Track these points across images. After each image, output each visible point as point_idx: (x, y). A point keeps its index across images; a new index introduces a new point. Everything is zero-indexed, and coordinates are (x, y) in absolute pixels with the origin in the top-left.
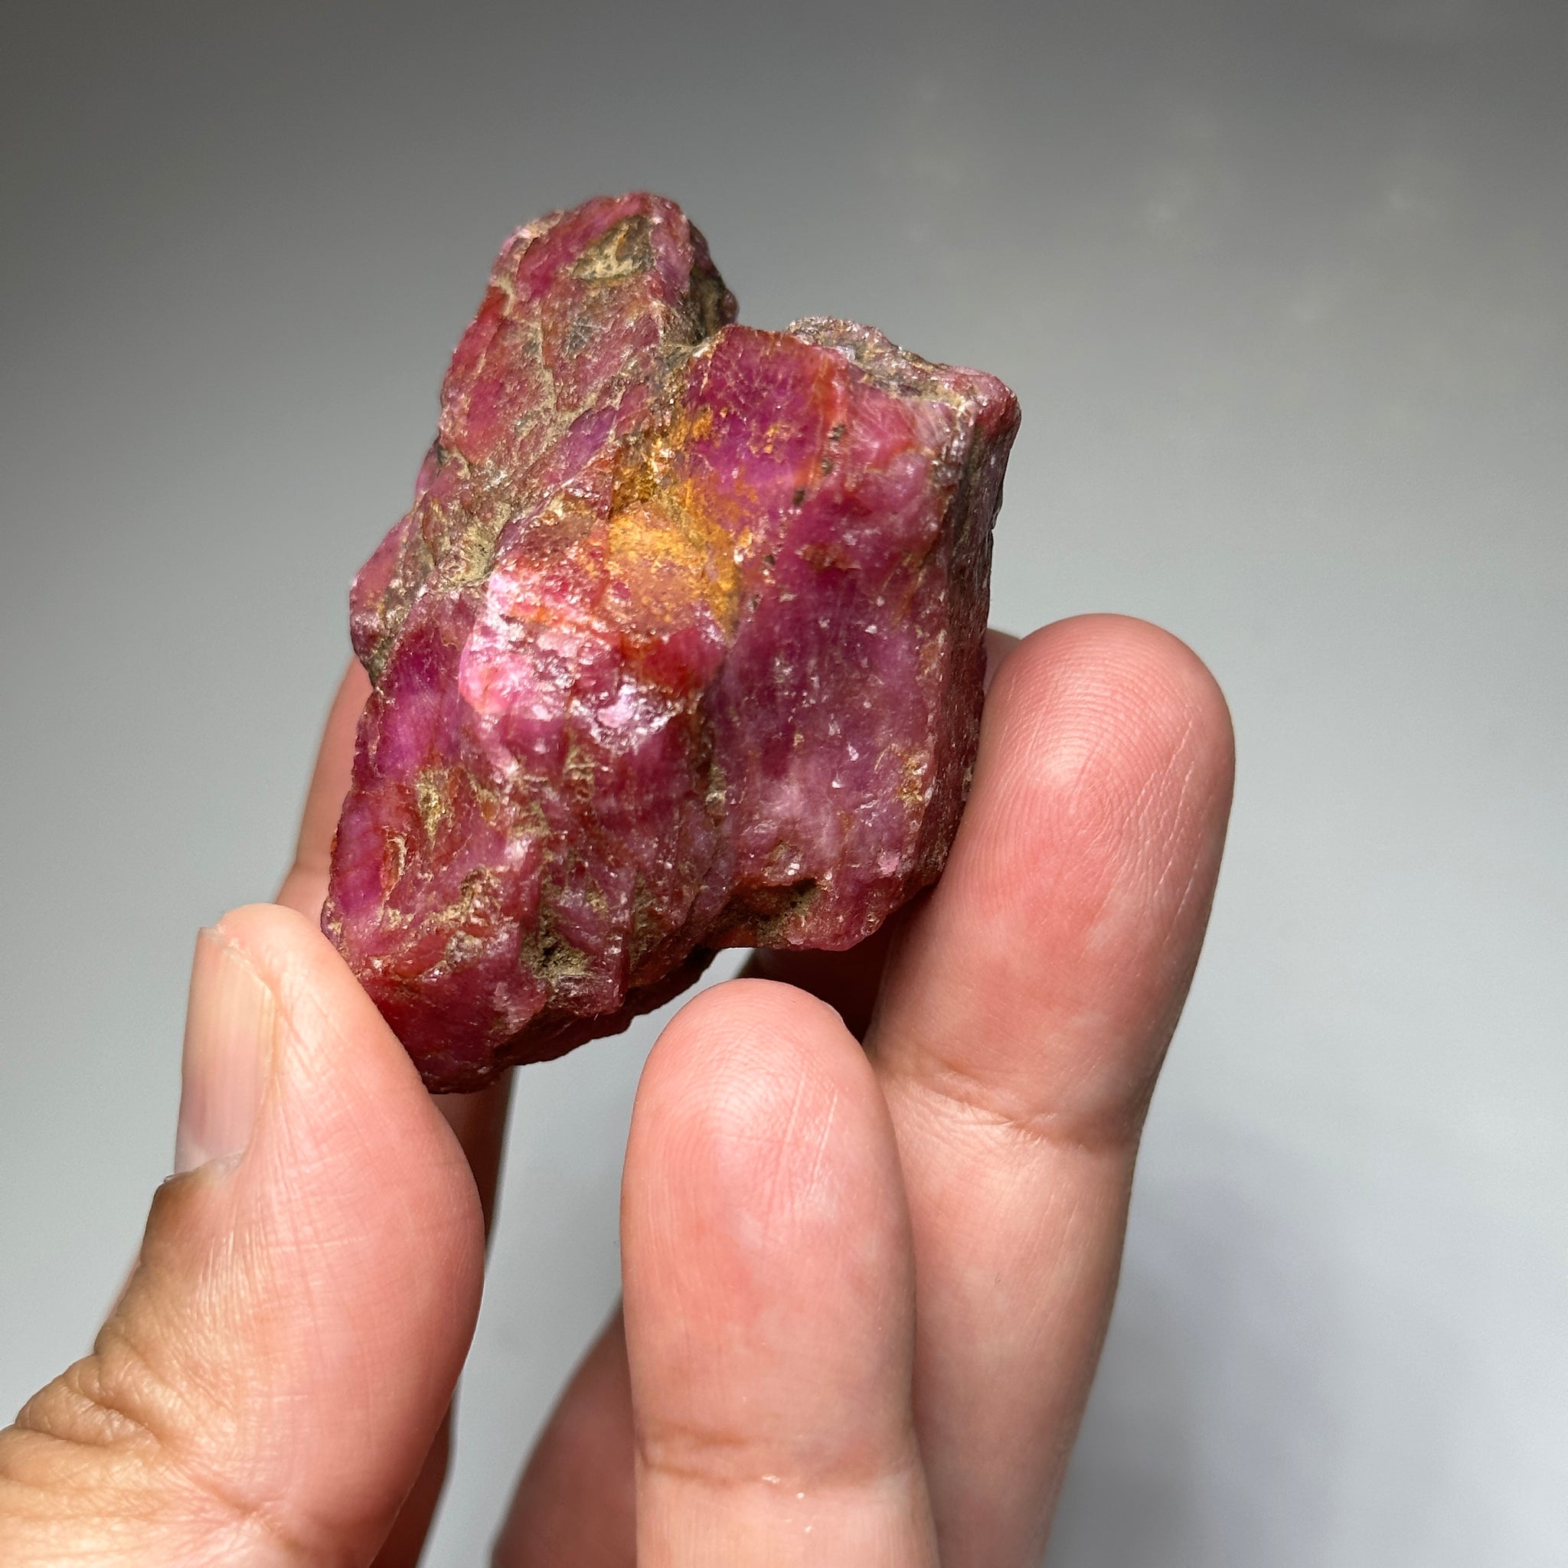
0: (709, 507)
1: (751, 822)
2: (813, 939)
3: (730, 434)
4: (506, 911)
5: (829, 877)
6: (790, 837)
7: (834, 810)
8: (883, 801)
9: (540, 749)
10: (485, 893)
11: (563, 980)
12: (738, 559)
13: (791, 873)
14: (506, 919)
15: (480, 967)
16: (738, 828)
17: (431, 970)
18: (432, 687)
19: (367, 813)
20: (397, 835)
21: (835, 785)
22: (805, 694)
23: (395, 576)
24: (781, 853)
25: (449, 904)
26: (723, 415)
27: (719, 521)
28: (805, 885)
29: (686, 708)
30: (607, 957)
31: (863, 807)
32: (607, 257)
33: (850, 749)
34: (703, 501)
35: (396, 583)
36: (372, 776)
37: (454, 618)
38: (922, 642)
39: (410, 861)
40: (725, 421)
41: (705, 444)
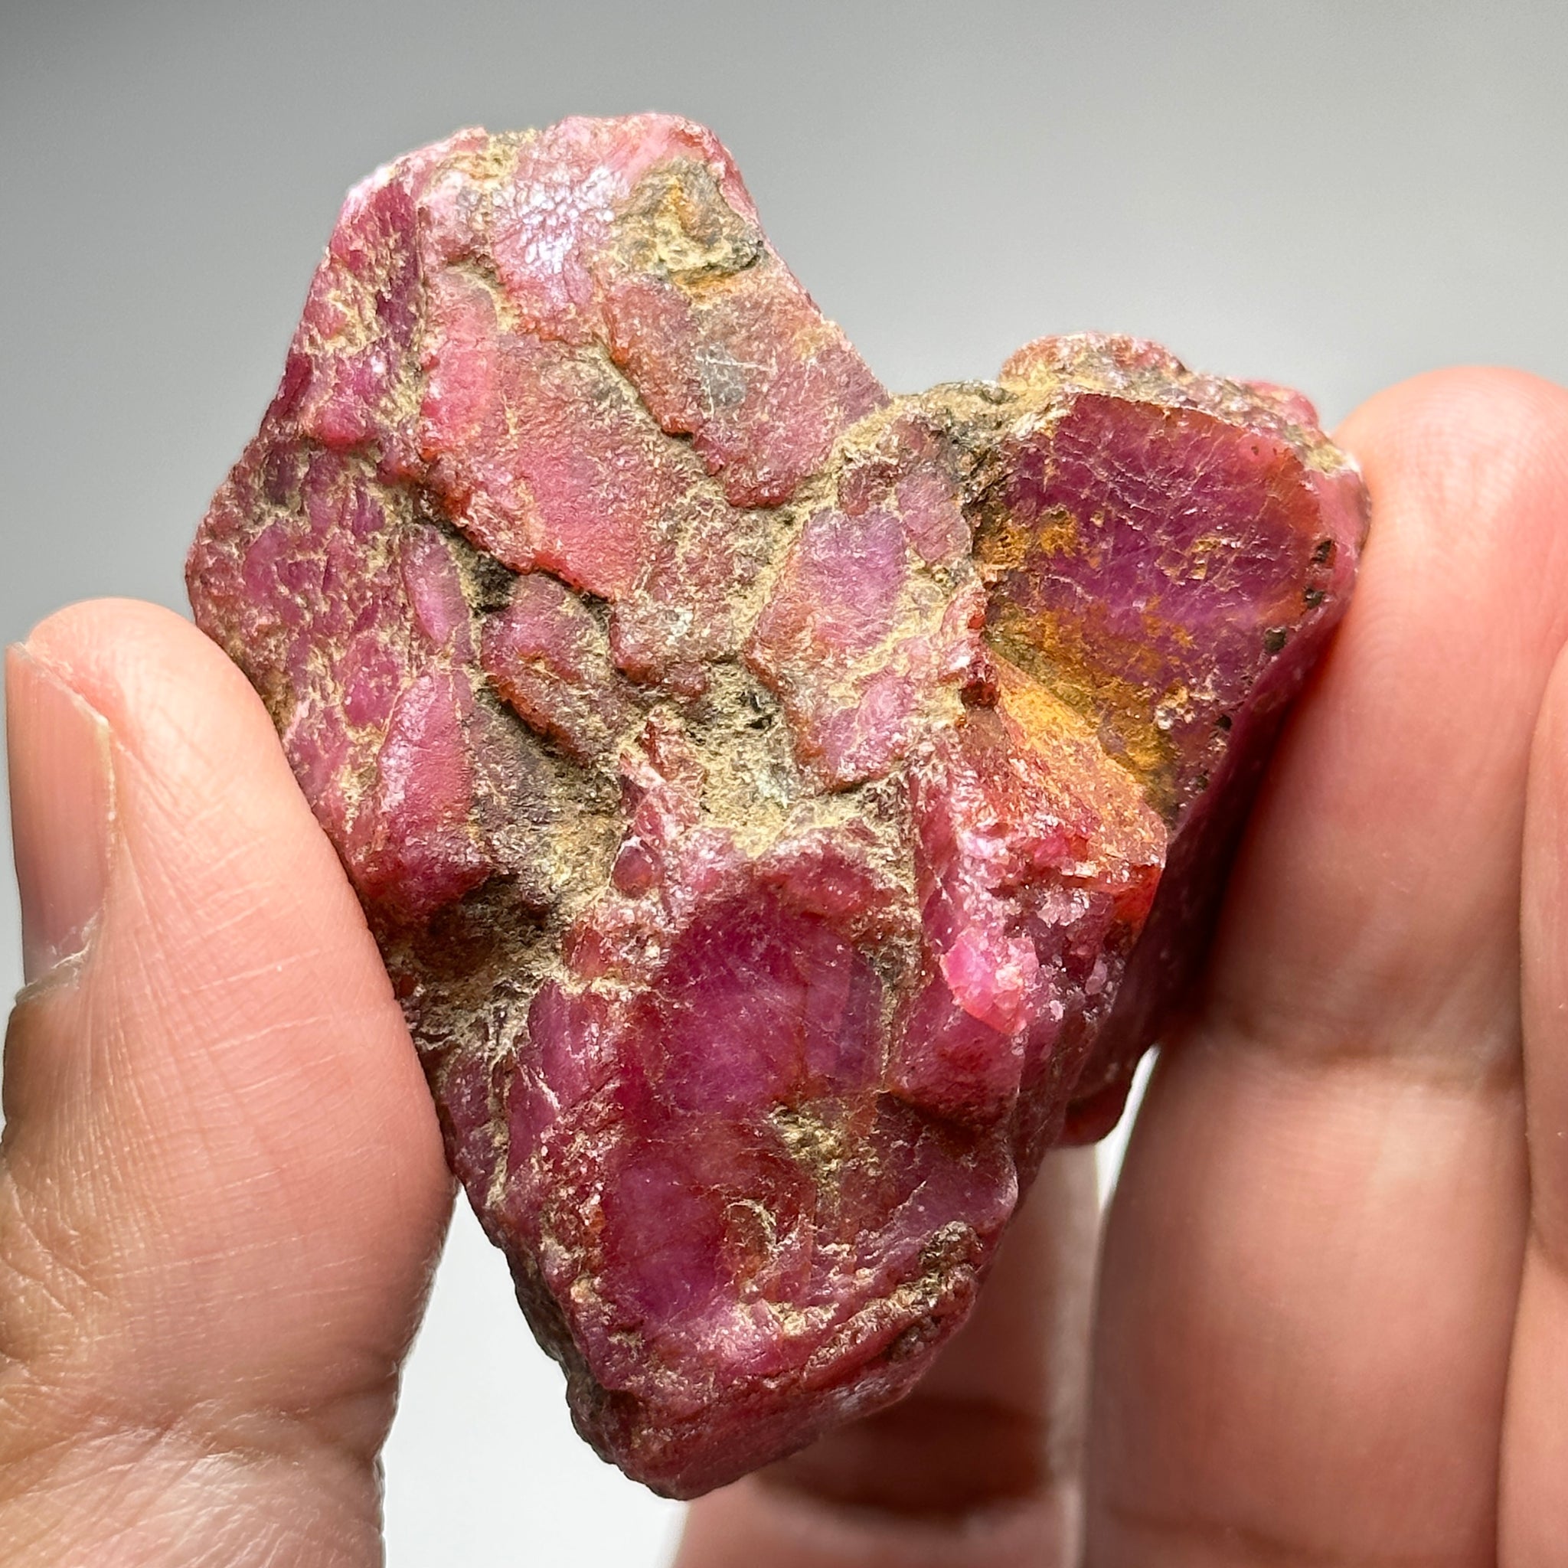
0: (1094, 651)
3: (1117, 550)
12: (1164, 722)
19: (666, 1169)
20: (747, 1196)
26: (1099, 523)
27: (1118, 672)
36: (667, 1116)
39: (789, 1230)
40: (1102, 530)
41: (1072, 564)
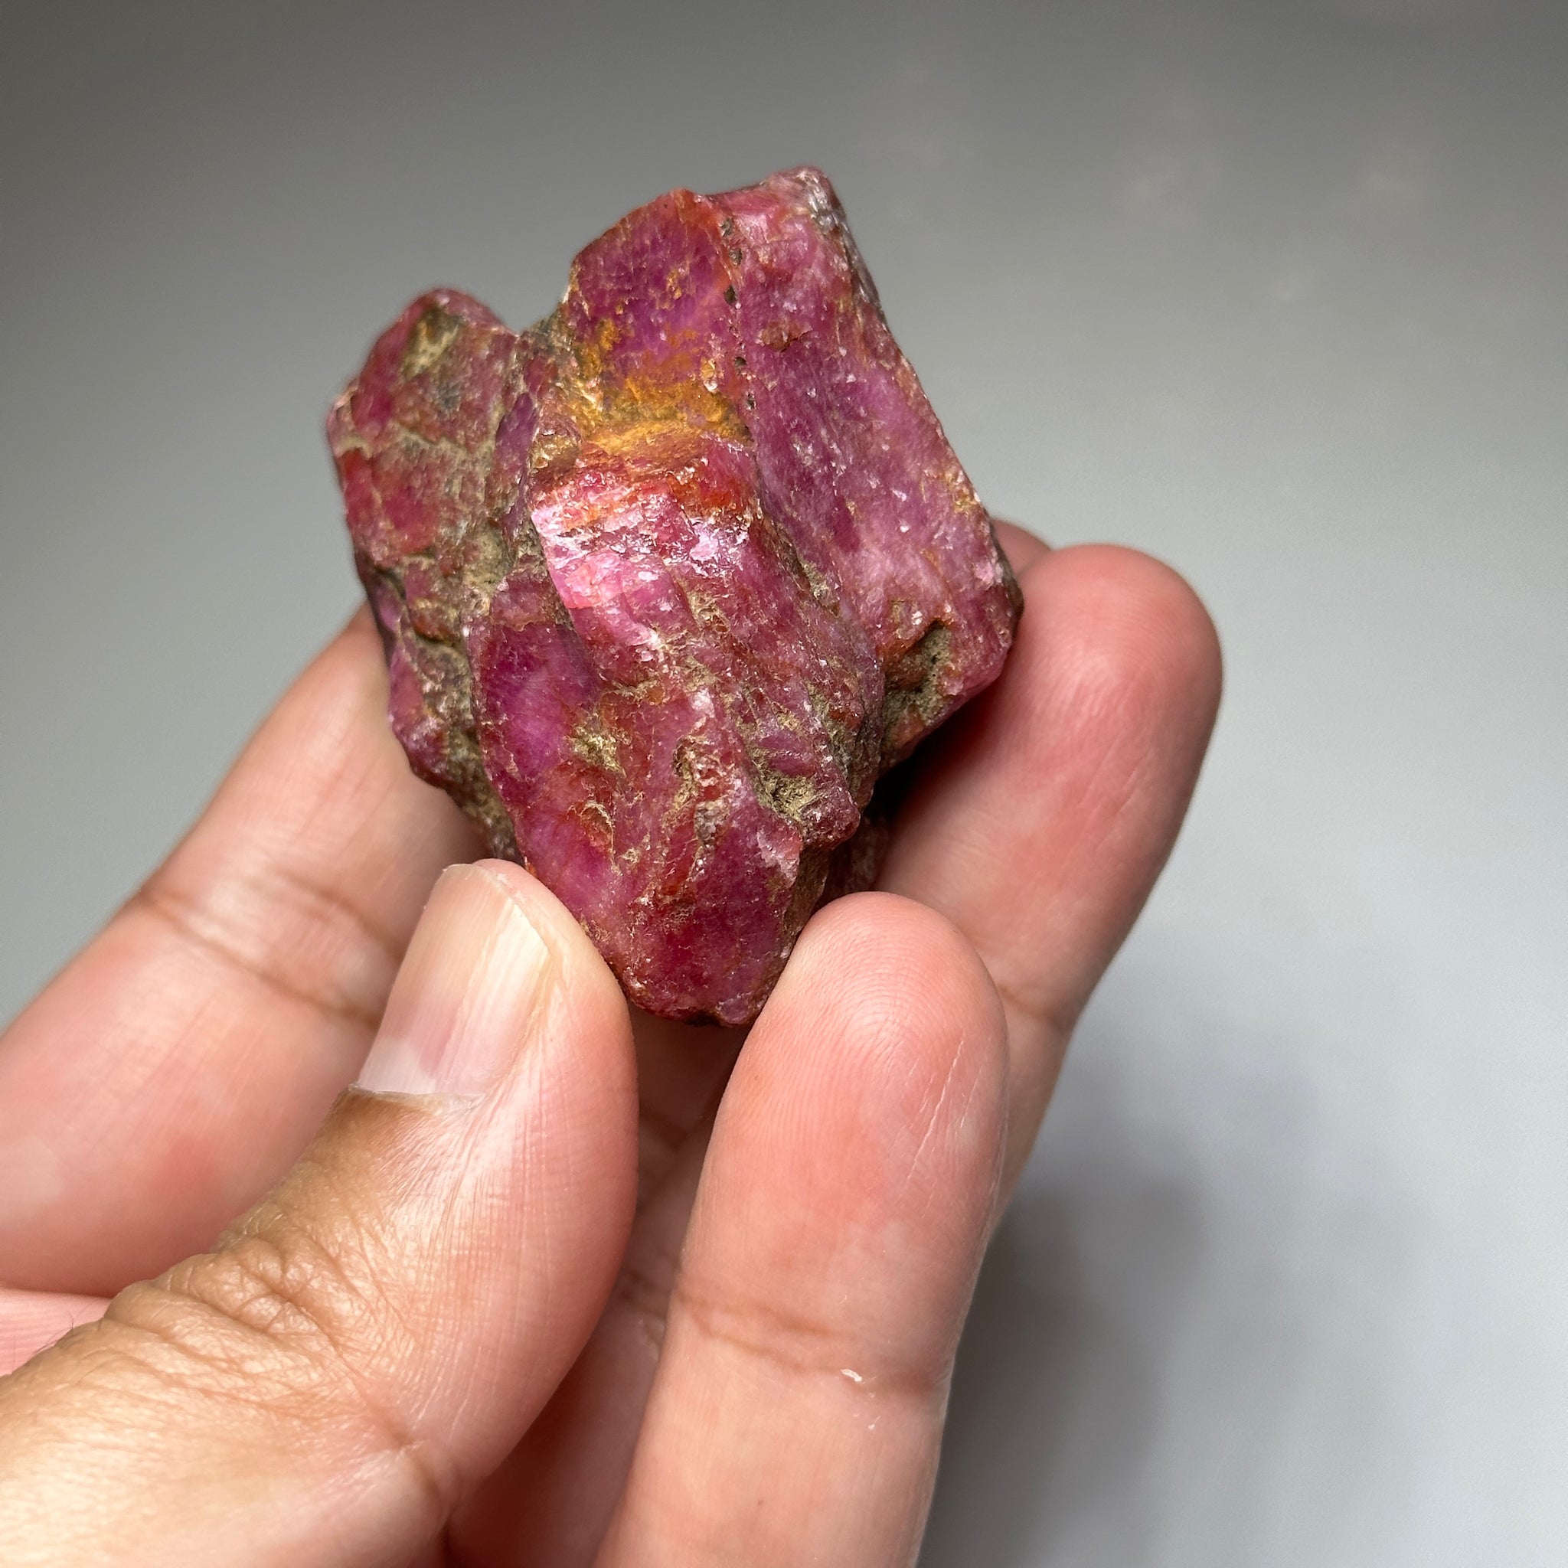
0: (658, 380)
1: (861, 599)
2: (969, 673)
3: (636, 318)
4: (726, 758)
5: (948, 609)
6: (898, 594)
7: (917, 551)
8: (948, 523)
9: (666, 607)
10: (701, 755)
11: (803, 812)
12: (712, 388)
13: (918, 622)
14: (729, 768)
15: (735, 824)
16: (854, 609)
17: (694, 865)
18: (532, 670)
19: (545, 818)
20: (585, 802)
21: (904, 529)
22: (834, 465)
23: (422, 683)
24: (898, 610)
25: (673, 795)
26: (621, 312)
27: (676, 380)
28: (934, 626)
29: (755, 515)
30: (825, 768)
31: (936, 537)
32: (425, 351)
33: (896, 492)
34: (648, 380)
35: (428, 687)
36: (529, 787)
37: (515, 601)
38: (893, 372)
39: (612, 806)
40: (625, 314)
41: (621, 344)
